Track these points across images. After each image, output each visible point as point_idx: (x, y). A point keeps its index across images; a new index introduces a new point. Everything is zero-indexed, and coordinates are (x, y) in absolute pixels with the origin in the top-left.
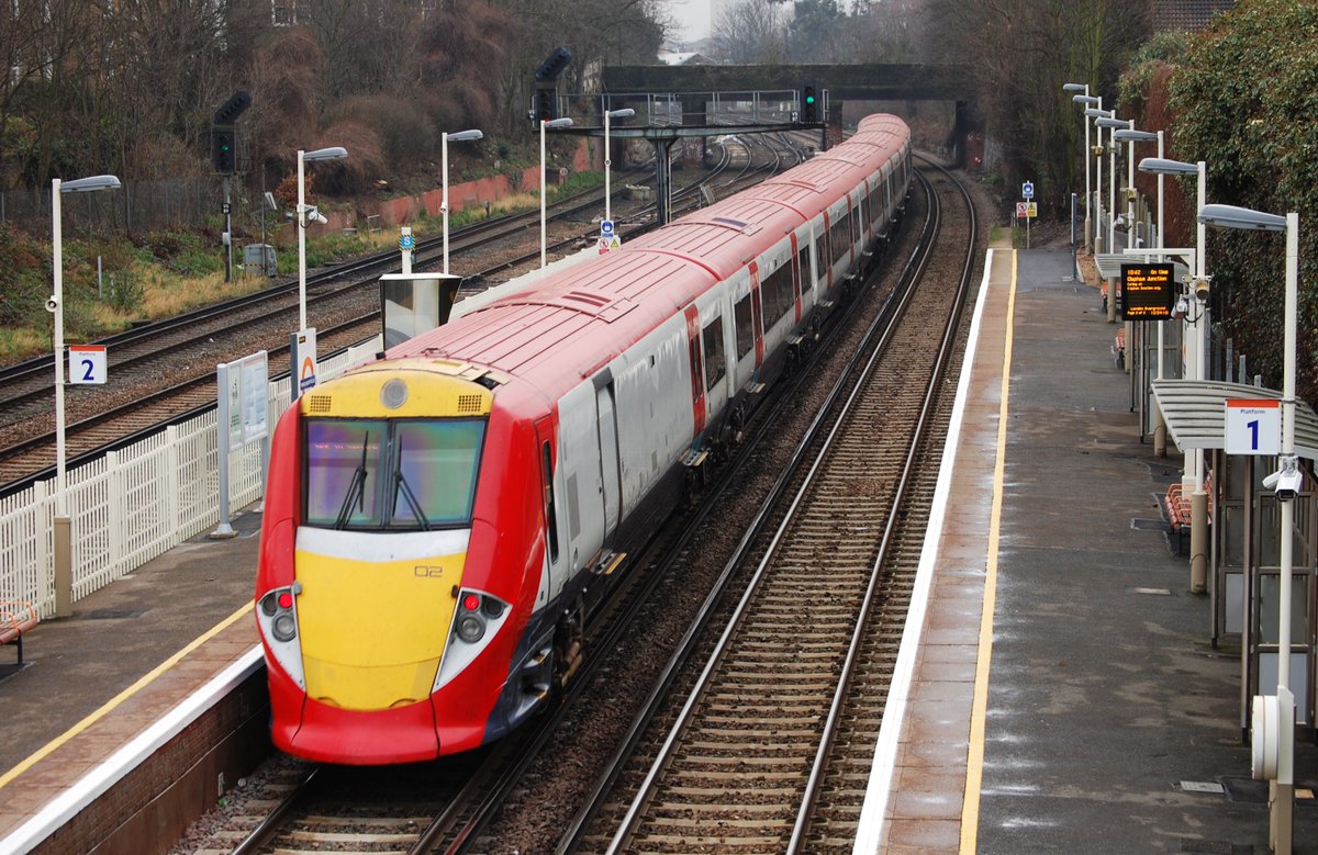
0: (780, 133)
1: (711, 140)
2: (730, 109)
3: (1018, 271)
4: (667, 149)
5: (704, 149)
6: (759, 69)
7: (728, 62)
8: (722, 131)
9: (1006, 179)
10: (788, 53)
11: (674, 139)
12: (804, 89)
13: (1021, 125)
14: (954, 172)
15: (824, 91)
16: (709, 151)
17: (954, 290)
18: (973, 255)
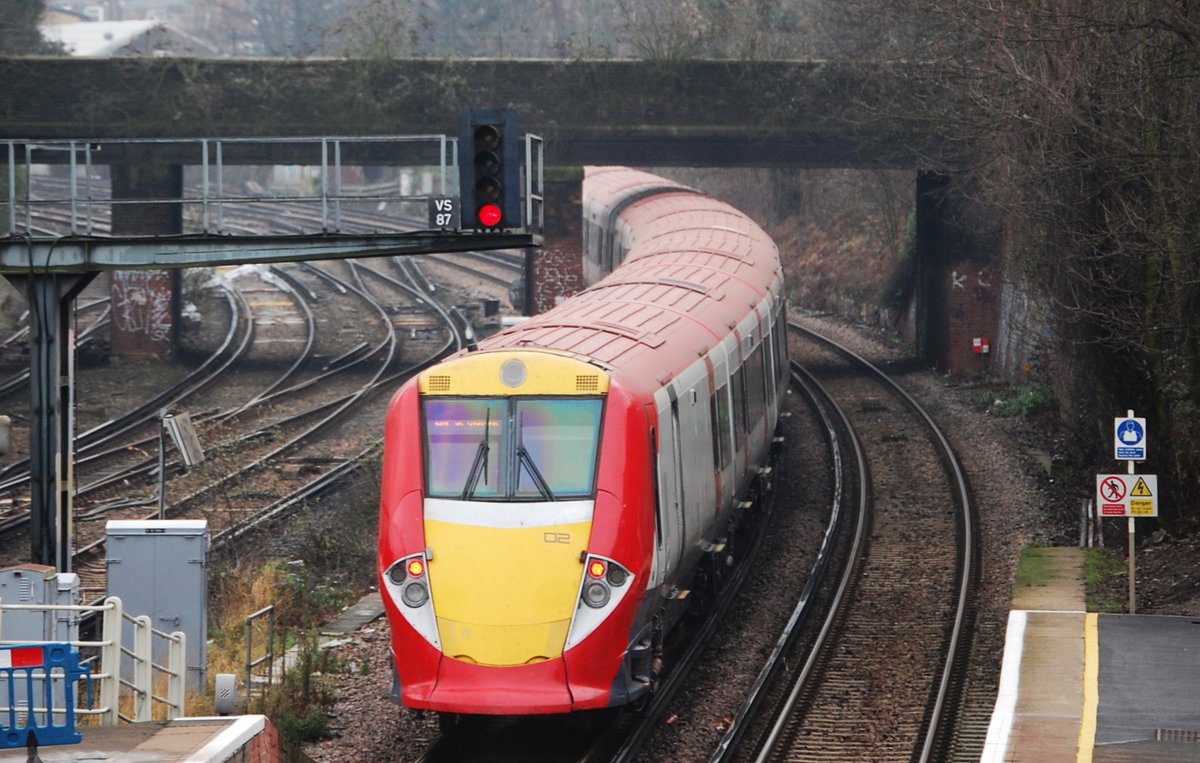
0: (398, 259)
1: (196, 280)
2: (253, 187)
3: (1101, 678)
4: (64, 305)
5: (176, 306)
6: (342, 73)
7: (249, 50)
8: (229, 252)
9: (1066, 403)
10: (426, 25)
11: (85, 276)
12: (469, 133)
13: (1107, 245)
14: (912, 378)
15: (529, 137)
16: (190, 310)
17: (911, 731)
18: (968, 629)
